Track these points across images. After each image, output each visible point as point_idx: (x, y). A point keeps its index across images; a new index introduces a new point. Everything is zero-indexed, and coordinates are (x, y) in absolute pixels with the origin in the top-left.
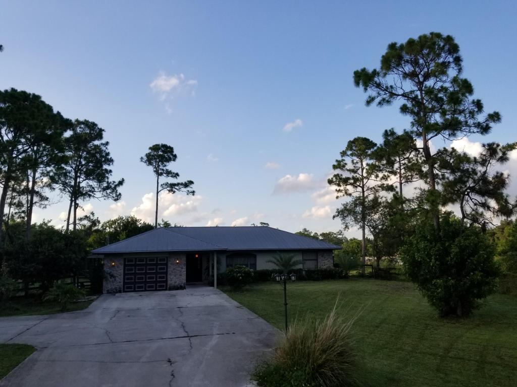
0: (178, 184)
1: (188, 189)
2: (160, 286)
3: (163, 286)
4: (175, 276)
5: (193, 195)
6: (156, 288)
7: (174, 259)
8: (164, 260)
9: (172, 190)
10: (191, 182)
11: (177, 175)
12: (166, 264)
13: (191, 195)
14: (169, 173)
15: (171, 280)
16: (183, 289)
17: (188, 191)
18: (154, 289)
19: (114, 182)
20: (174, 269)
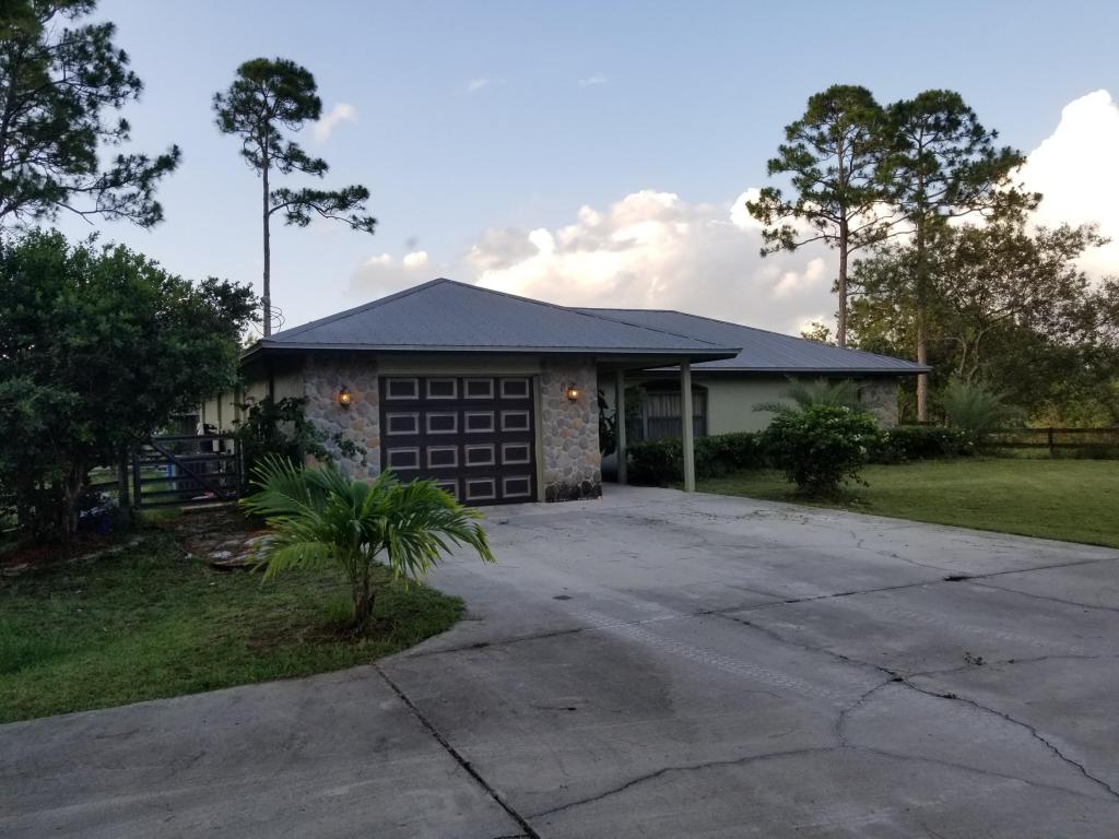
0: (320, 196)
1: (352, 211)
2: (512, 487)
3: (521, 486)
4: (565, 449)
5: (370, 230)
6: (499, 492)
7: (558, 386)
8: (519, 388)
9: (299, 216)
10: (362, 193)
11: (319, 167)
12: (529, 405)
13: (362, 232)
14: (294, 156)
15: (554, 465)
16: (596, 497)
17: (354, 218)
18: (493, 497)
19: (143, 159)
20: (561, 423)
